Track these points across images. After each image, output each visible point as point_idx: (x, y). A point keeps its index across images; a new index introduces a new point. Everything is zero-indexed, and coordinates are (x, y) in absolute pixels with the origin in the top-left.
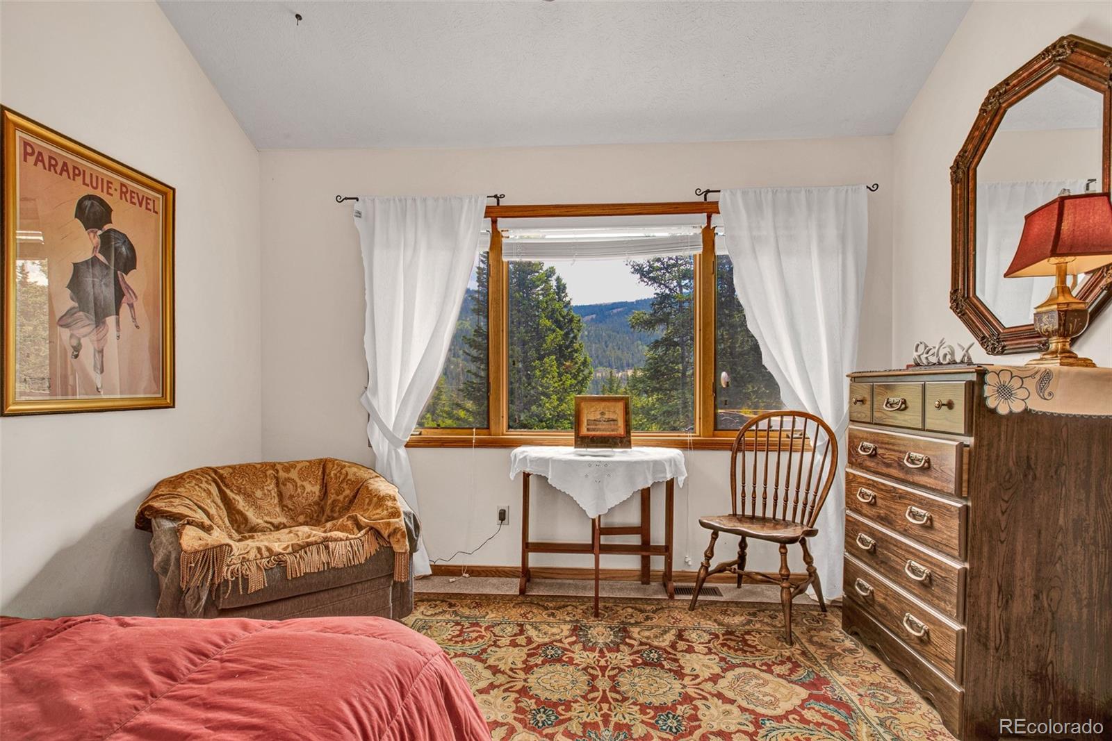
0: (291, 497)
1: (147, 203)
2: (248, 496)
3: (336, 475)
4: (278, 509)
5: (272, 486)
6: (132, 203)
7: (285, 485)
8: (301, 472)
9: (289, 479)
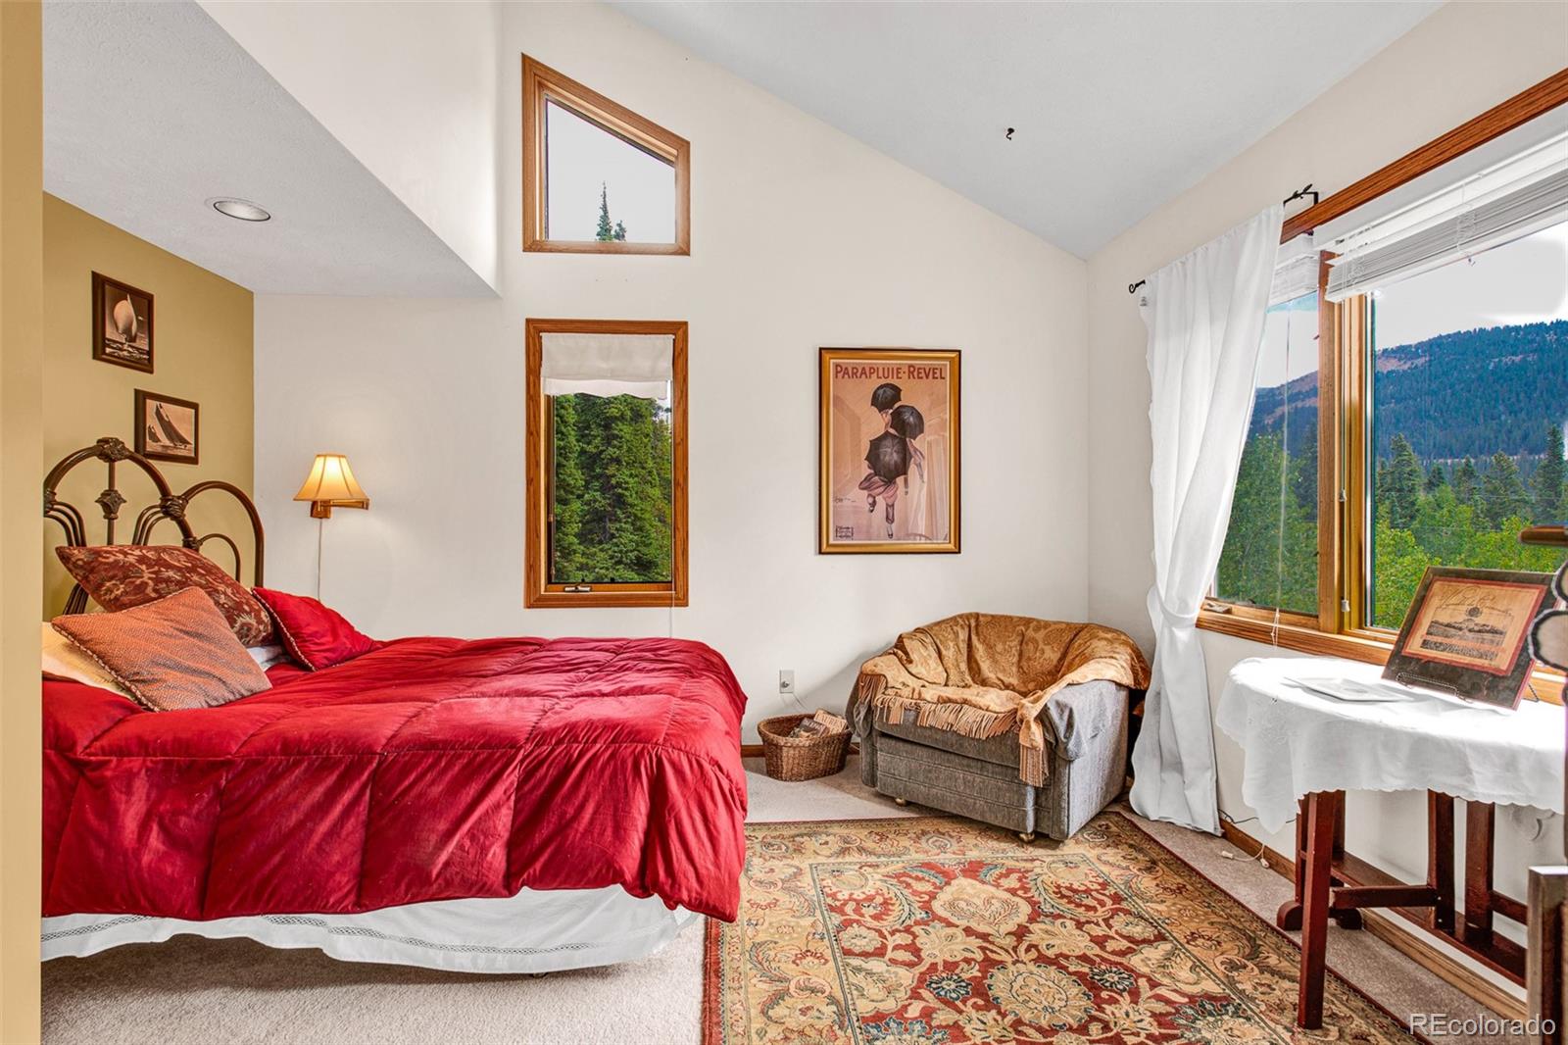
0: (1029, 659)
1: (934, 373)
2: (990, 647)
3: (1080, 645)
4: (1014, 669)
5: (1015, 643)
6: (919, 378)
7: (1027, 644)
8: (1047, 636)
9: (1034, 641)
